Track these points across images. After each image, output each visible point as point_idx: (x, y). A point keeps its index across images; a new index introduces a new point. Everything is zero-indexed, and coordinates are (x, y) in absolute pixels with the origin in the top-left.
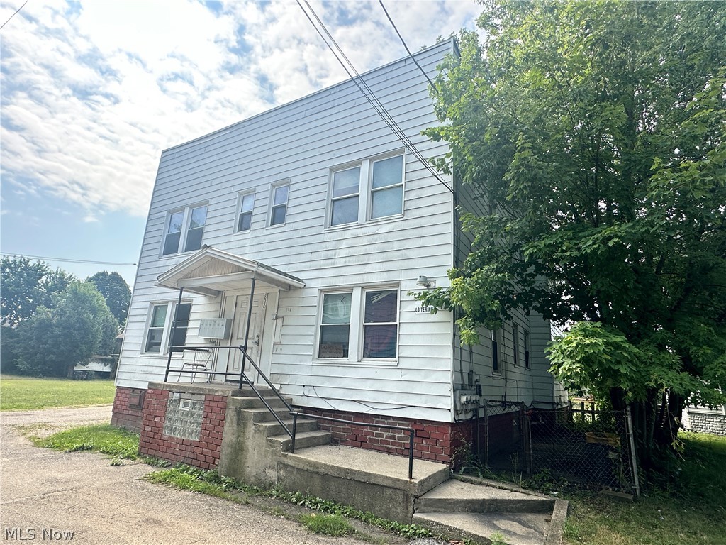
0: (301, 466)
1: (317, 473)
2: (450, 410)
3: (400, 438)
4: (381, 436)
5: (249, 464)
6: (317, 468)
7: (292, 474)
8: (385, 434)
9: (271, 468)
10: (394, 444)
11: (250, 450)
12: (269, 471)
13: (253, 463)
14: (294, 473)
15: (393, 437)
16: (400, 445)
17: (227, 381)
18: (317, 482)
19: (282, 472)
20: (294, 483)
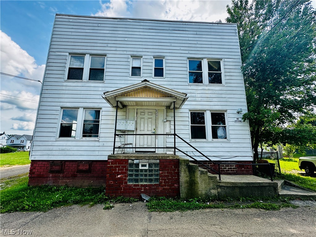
0: (229, 185)
1: (237, 187)
2: (252, 157)
3: (233, 168)
4: (226, 168)
5: (200, 189)
6: (236, 185)
7: (224, 189)
8: (227, 168)
9: (214, 189)
10: (231, 171)
11: (199, 183)
12: (212, 190)
13: (202, 189)
14: (226, 189)
15: (231, 168)
16: (234, 171)
17: (136, 152)
18: (237, 191)
19: (219, 190)
20: (226, 193)
